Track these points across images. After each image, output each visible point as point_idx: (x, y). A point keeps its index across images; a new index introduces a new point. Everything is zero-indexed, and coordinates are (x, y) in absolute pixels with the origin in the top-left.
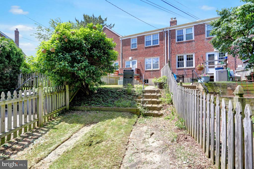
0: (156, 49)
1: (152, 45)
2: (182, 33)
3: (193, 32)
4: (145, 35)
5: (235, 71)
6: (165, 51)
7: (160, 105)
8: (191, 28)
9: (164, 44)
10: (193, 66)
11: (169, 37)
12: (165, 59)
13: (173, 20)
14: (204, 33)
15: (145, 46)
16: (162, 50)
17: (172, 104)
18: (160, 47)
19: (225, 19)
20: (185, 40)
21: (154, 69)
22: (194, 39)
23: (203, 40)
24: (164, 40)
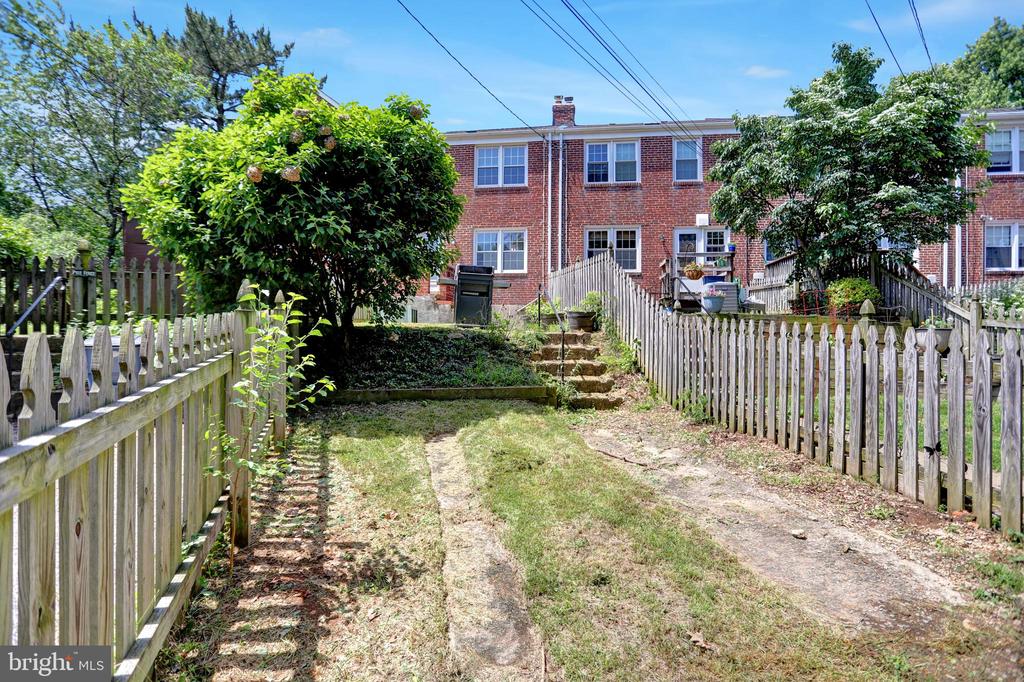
0: (516, 198)
1: (500, 184)
2: (605, 156)
3: (638, 158)
4: (478, 146)
5: (748, 289)
6: (546, 211)
7: (606, 378)
8: (631, 144)
9: (546, 185)
10: (635, 268)
11: (564, 165)
12: (546, 238)
13: (564, 103)
14: (667, 167)
15: (477, 186)
16: (538, 203)
17: (638, 370)
18: (531, 195)
19: (754, 146)
20: (612, 180)
21: (506, 272)
22: (639, 180)
23: (666, 189)
24: (547, 172)
